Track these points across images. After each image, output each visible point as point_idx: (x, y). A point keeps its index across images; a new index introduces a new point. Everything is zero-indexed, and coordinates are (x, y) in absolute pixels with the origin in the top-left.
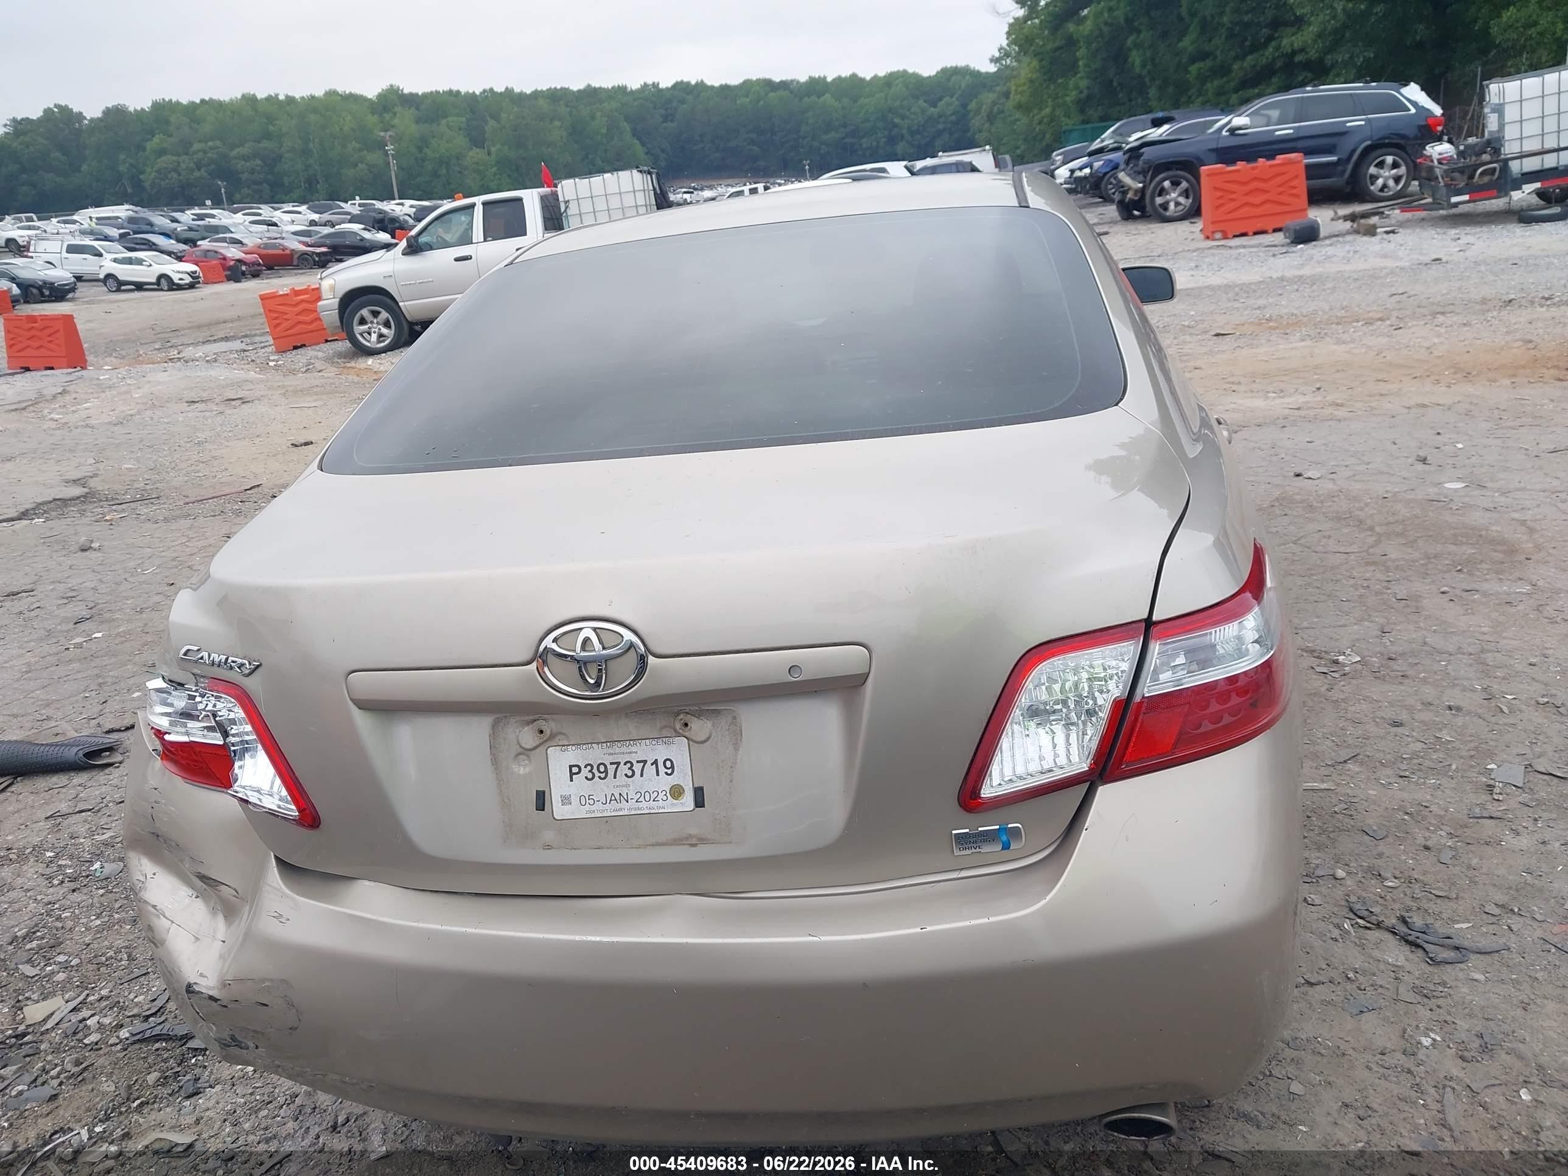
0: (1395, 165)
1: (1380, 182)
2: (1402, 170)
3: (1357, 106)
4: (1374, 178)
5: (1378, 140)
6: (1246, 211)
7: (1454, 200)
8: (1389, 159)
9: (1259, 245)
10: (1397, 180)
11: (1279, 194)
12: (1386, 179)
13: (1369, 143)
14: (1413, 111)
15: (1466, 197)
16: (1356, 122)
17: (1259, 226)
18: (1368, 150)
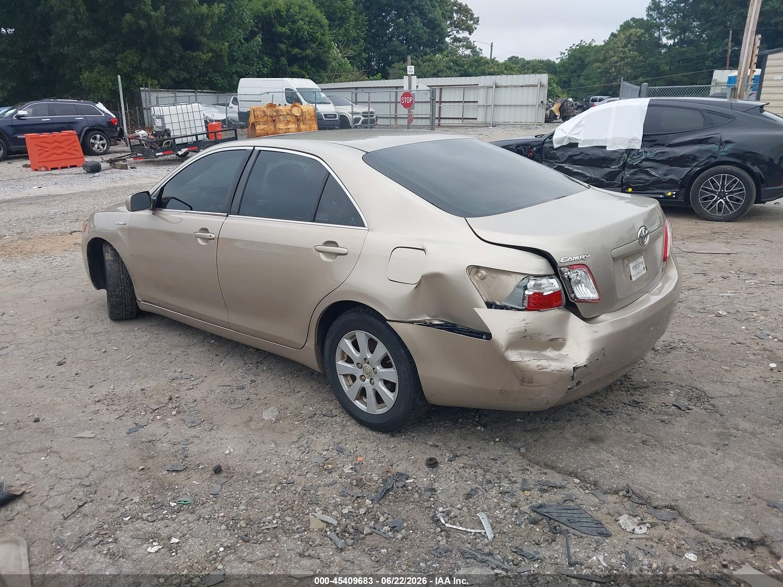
0: (101, 139)
1: (96, 146)
2: (105, 141)
3: (78, 111)
4: (93, 144)
5: (92, 126)
6: (54, 157)
7: (157, 154)
8: (98, 136)
9: (71, 174)
10: (103, 145)
11: (69, 149)
12: (98, 145)
13: (88, 128)
14: (103, 115)
15: (161, 153)
16: (79, 118)
17: (63, 165)
18: (88, 131)
